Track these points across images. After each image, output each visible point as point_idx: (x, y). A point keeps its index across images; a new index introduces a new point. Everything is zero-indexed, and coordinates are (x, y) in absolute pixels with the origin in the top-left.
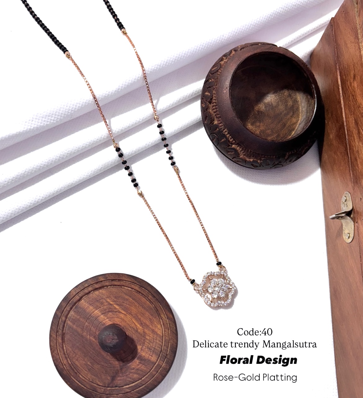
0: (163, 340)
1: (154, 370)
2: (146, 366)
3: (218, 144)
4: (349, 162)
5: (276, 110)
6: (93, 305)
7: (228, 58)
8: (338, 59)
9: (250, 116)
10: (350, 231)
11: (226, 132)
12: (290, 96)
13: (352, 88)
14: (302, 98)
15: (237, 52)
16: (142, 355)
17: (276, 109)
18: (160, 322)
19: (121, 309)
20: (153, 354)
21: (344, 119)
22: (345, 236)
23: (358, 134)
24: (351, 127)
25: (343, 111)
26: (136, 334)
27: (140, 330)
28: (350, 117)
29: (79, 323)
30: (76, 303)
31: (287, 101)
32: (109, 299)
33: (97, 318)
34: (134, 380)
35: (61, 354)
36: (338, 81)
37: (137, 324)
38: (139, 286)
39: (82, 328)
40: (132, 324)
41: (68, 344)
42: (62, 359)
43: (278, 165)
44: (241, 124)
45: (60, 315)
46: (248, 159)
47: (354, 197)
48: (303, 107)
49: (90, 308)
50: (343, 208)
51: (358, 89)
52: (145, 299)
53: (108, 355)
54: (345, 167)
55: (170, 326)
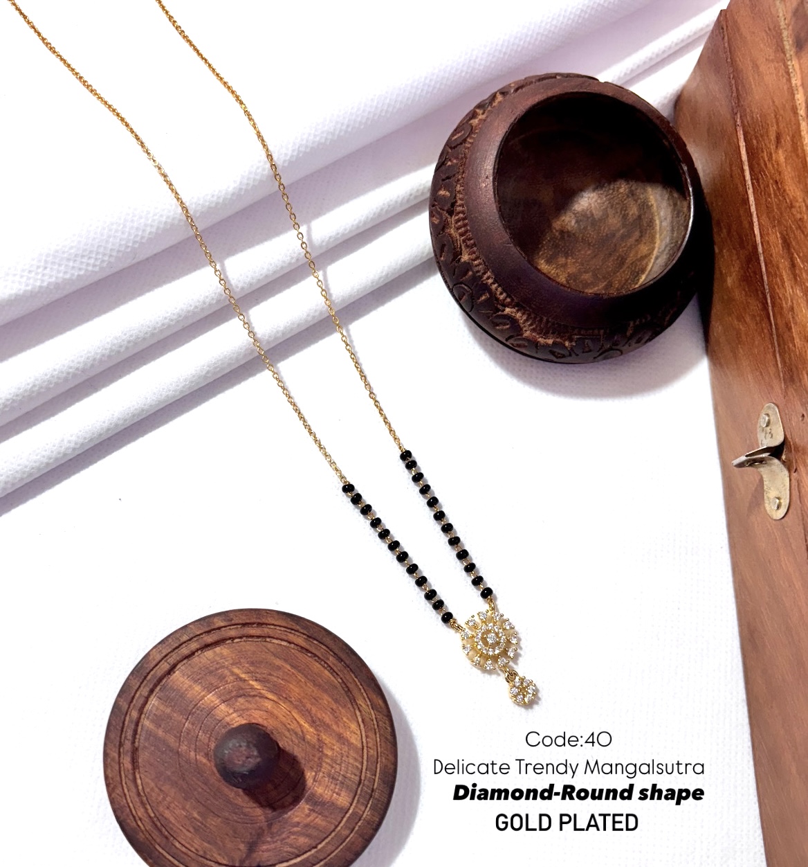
0: (362, 758)
1: (344, 825)
2: (326, 817)
3: (472, 308)
4: (771, 334)
5: (602, 227)
6: (200, 683)
7: (486, 112)
8: (739, 102)
9: (542, 243)
10: (780, 492)
11: (488, 278)
13: (773, 166)
14: (659, 198)
15: (508, 96)
16: (316, 792)
17: (601, 224)
18: (354, 717)
19: (264, 688)
20: (341, 790)
21: (758, 239)
22: (769, 504)
23: (790, 269)
24: (774, 255)
25: (755, 219)
26: (301, 745)
27: (311, 736)
28: (770, 232)
29: (170, 724)
30: (163, 679)
31: (626, 207)
32: (238, 668)
33: (210, 711)
34: (299, 850)
35: (131, 796)
36: (740, 152)
37: (302, 722)
38: (304, 636)
39: (178, 735)
40: (292, 722)
41: (146, 771)
42: (134, 808)
43: (612, 351)
44: (523, 259)
45: (127, 706)
46: (541, 340)
47: (786, 414)
48: (663, 219)
49: (194, 688)
50: (762, 441)
51: (788, 167)
52: (319, 666)
53: (239, 796)
54: (764, 348)
55: (378, 726)
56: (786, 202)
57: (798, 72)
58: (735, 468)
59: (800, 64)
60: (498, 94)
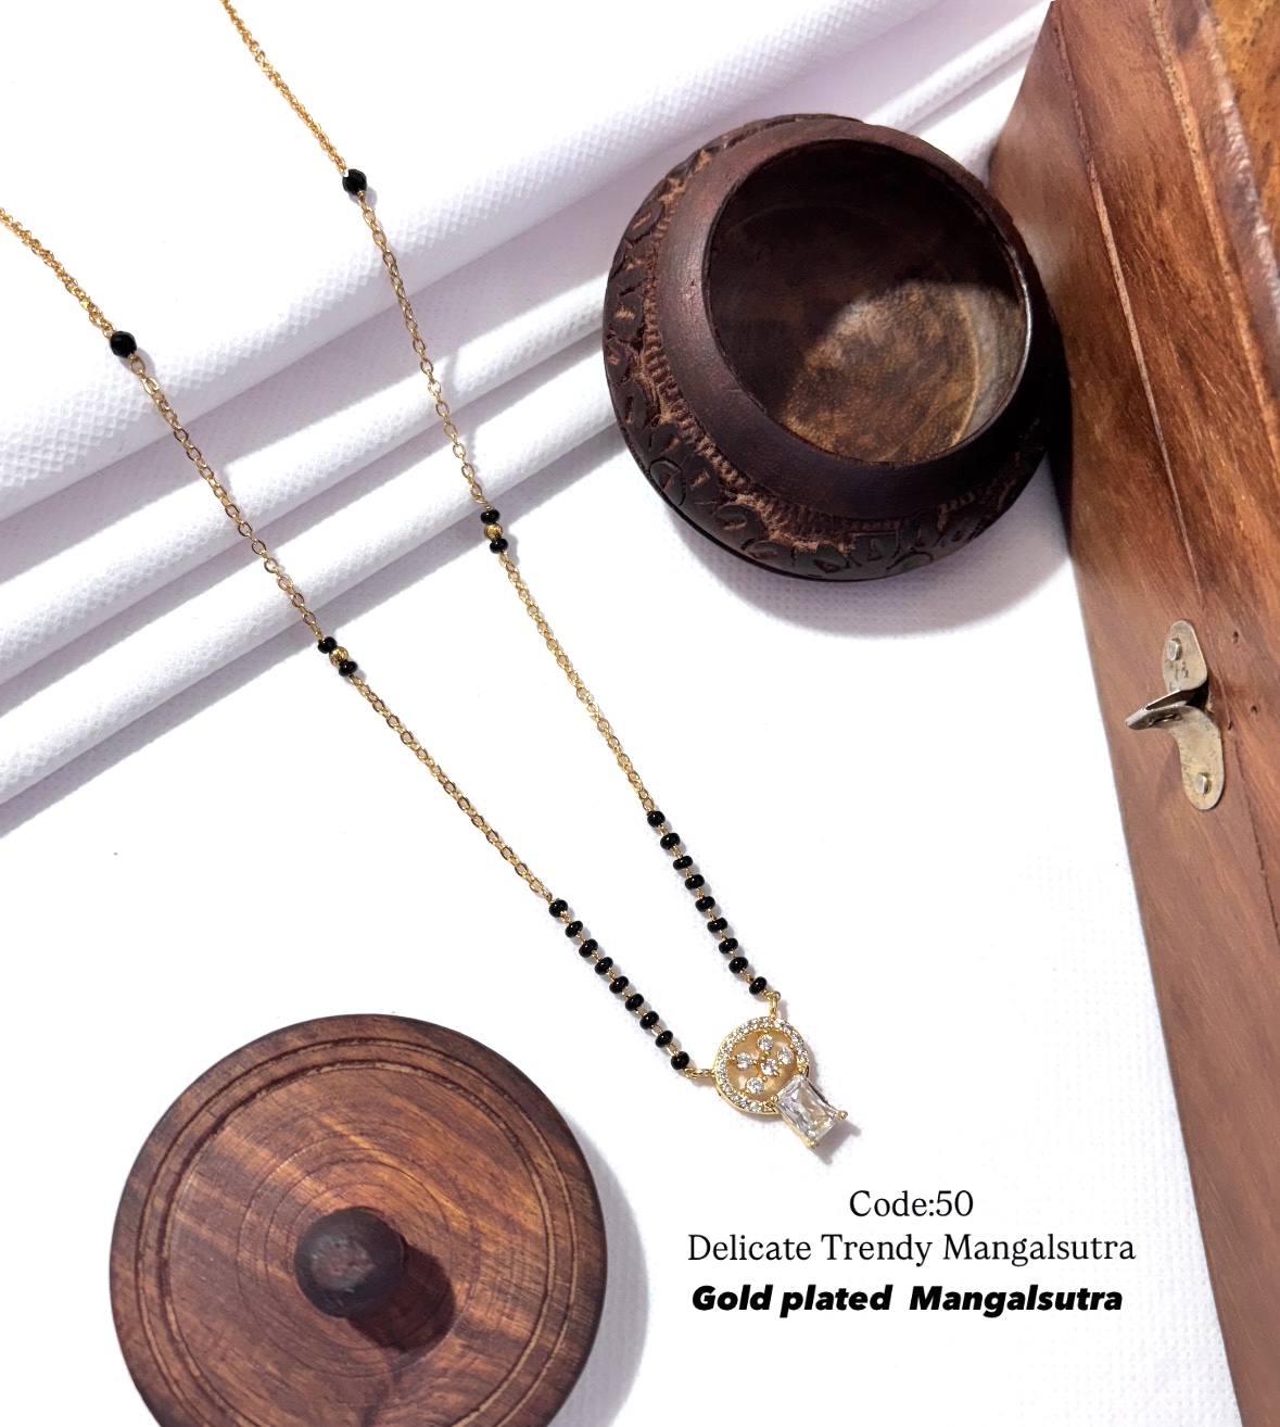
0: (548, 1255)
1: (523, 1368)
2: (491, 1356)
3: (684, 498)
4: (1173, 508)
5: (887, 360)
6: (268, 1144)
7: (686, 182)
8: (1091, 143)
9: (791, 391)
10: (1208, 765)
11: (706, 448)
12: (932, 304)
13: (1154, 236)
14: (974, 307)
15: (718, 154)
16: (472, 1315)
17: (884, 355)
18: (530, 1186)
19: (376, 1147)
20: (515, 1311)
21: (1140, 357)
22: (1191, 785)
23: (1196, 398)
24: (1167, 380)
25: (1132, 326)
26: (442, 1239)
27: (459, 1223)
28: (1158, 344)
29: (221, 1216)
30: (205, 1141)
31: (923, 324)
32: (332, 1116)
33: (287, 1191)
34: (449, 1416)
35: (159, 1341)
36: (1100, 222)
37: (443, 1200)
38: (439, 1056)
39: (235, 1233)
40: (425, 1200)
41: (183, 1299)
42: (166, 1363)
43: (915, 556)
44: (760, 412)
45: (147, 1190)
46: (799, 544)
47: (1207, 635)
48: (983, 340)
49: (257, 1154)
50: (1171, 684)
51: (1180, 235)
52: (467, 1104)
53: (341, 1330)
54: (1164, 534)
55: (571, 1198)
56: (1181, 292)
57: (1184, 82)
58: (1130, 731)
59: (1185, 70)
60: (703, 152)
